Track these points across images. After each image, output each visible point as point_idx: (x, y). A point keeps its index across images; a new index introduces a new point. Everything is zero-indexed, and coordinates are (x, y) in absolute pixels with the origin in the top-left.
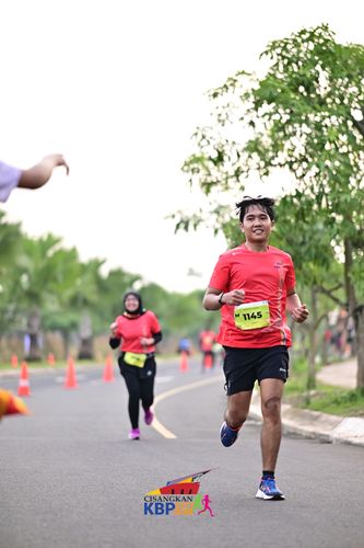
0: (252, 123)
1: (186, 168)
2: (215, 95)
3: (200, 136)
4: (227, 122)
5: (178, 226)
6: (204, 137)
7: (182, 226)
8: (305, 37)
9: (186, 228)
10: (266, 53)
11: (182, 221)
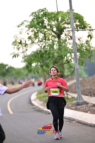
0: (28, 34)
1: (13, 44)
2: (19, 26)
3: (15, 37)
4: (22, 33)
5: (13, 57)
6: (16, 37)
7: (14, 56)
8: (41, 11)
9: (15, 57)
10: (31, 15)
11: (14, 55)
